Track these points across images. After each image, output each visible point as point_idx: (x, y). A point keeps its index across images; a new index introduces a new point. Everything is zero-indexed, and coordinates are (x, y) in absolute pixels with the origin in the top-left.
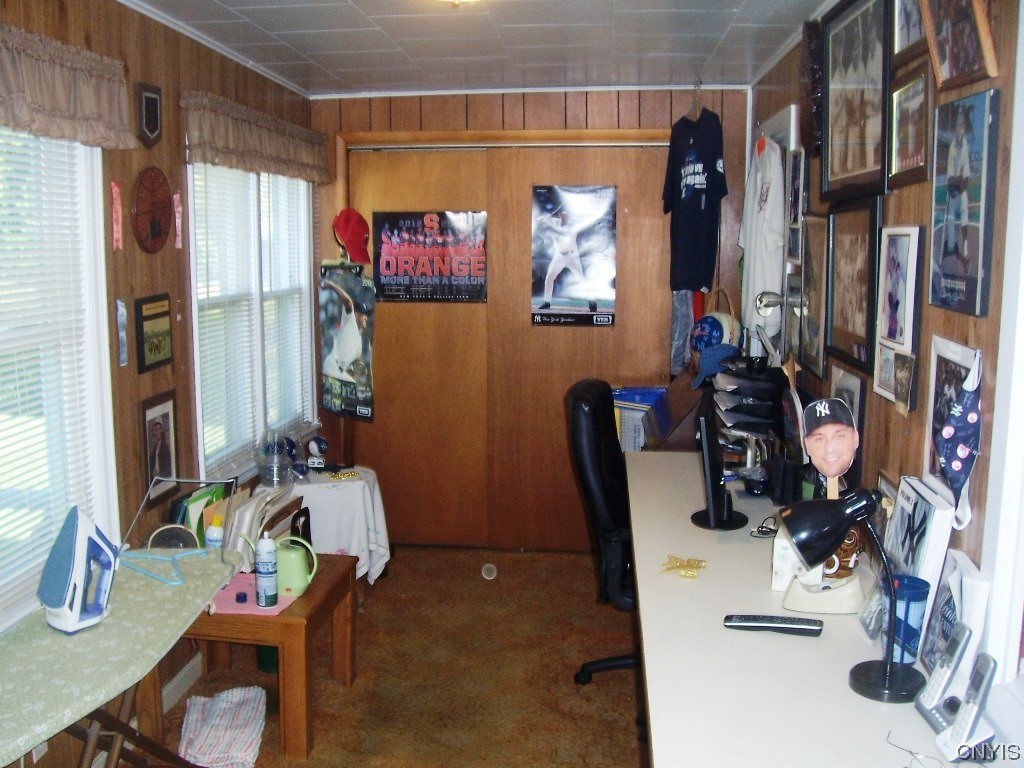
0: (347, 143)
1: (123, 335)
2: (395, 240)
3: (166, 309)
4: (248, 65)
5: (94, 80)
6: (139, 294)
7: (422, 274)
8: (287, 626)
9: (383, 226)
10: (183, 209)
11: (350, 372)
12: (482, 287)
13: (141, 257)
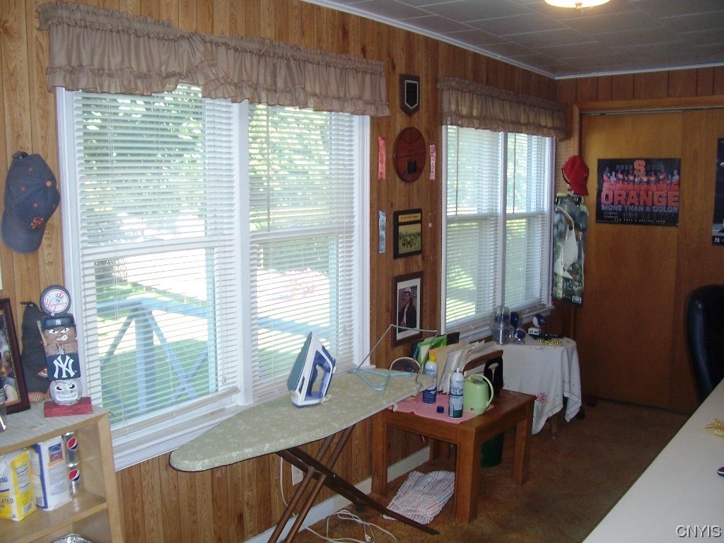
0: (581, 110)
1: (382, 233)
2: (613, 179)
3: (419, 218)
4: (498, 58)
5: (360, 74)
6: (396, 209)
7: (631, 204)
8: (464, 432)
9: (604, 170)
10: (437, 155)
11: (569, 271)
12: (676, 215)
13: (400, 184)
